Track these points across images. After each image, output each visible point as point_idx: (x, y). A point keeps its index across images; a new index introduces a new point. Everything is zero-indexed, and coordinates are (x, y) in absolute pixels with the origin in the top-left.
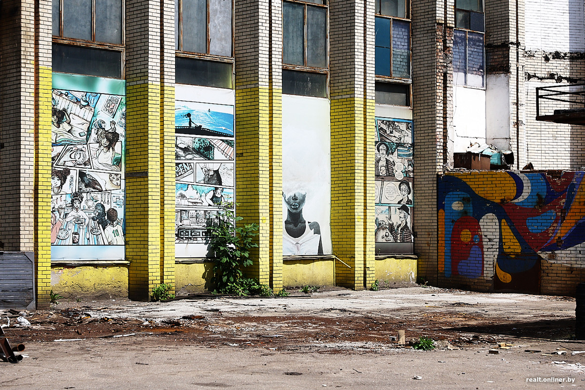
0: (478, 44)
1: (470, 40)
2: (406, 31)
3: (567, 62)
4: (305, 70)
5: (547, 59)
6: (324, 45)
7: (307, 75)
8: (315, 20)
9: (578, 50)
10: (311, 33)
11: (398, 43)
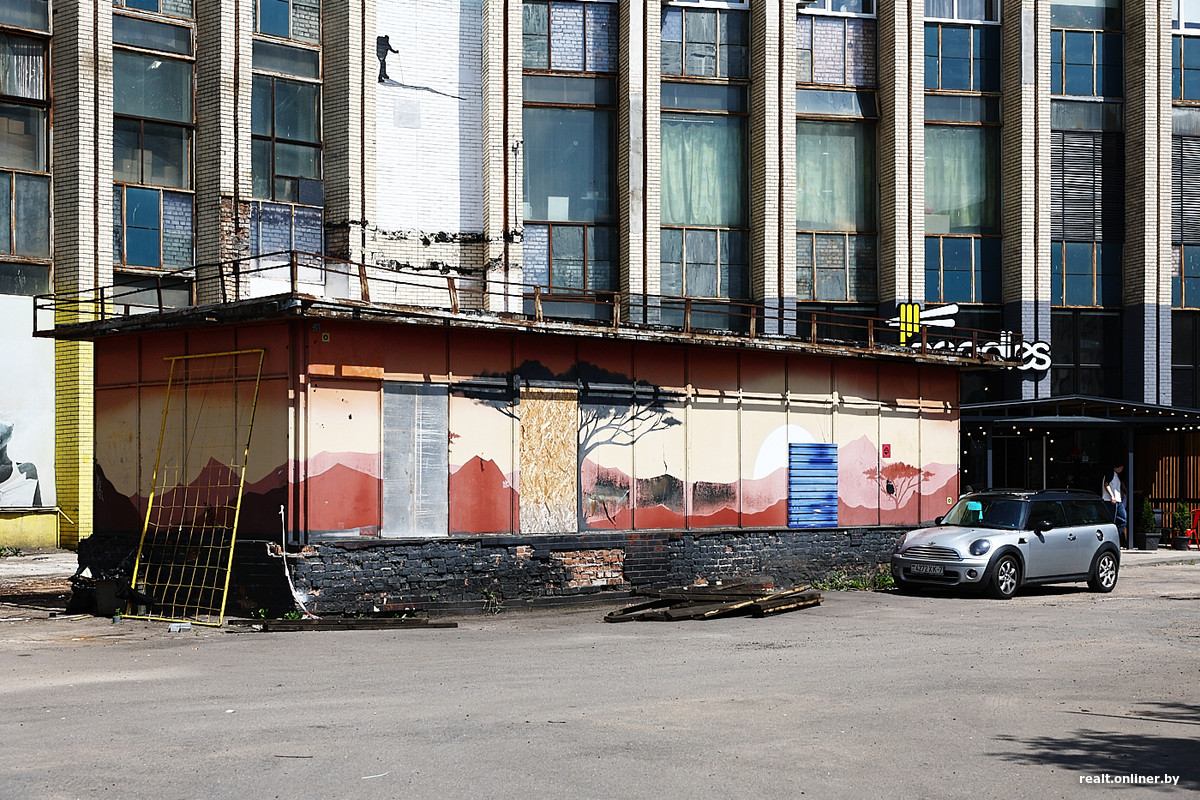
0: (313, 222)
1: (298, 217)
2: (189, 205)
3: (457, 246)
4: (12, 260)
5: (426, 242)
6: (46, 226)
7: (15, 266)
8: (31, 193)
9: (473, 230)
10: (25, 211)
11: (174, 222)
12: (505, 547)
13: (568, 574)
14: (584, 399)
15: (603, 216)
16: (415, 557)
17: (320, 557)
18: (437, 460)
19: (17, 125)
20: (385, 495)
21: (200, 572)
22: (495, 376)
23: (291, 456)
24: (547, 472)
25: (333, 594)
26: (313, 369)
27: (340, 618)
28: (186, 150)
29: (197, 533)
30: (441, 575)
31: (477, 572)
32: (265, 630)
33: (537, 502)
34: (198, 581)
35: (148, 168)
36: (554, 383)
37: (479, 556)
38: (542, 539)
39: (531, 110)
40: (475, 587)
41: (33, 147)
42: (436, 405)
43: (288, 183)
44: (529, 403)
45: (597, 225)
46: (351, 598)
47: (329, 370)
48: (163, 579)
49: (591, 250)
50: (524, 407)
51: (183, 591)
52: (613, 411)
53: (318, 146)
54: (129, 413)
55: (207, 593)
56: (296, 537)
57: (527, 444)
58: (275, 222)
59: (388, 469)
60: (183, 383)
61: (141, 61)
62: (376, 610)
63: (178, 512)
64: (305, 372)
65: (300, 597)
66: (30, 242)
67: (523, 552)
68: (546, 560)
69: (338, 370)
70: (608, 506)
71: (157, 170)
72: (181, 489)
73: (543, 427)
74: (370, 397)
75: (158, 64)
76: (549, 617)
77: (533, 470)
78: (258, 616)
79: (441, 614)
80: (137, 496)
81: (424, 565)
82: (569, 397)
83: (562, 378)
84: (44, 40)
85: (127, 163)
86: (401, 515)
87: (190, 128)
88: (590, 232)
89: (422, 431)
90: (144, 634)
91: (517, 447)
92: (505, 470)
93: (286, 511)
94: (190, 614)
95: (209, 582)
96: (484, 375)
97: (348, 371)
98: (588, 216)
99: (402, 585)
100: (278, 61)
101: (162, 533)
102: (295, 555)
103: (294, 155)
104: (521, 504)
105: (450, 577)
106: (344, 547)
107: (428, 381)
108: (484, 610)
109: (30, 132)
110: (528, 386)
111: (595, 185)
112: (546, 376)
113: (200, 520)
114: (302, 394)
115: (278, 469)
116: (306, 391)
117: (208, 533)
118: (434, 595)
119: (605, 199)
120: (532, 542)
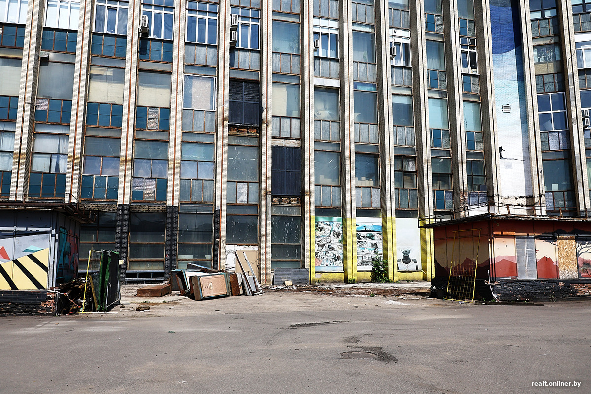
0: (484, 196)
1: (480, 194)
2: (452, 194)
3: (525, 199)
4: (409, 210)
5: (516, 199)
6: (417, 201)
8: (413, 194)
9: (530, 195)
10: (412, 198)
11: (448, 198)
12: (556, 282)
13: (576, 291)
14: (577, 239)
15: (569, 188)
16: (528, 285)
17: (500, 285)
18: (533, 257)
19: (409, 178)
20: (518, 267)
21: (466, 288)
22: (548, 233)
23: (490, 257)
24: (567, 261)
25: (504, 295)
26: (495, 233)
27: (507, 302)
28: (450, 180)
29: (464, 278)
30: (536, 290)
31: (547, 290)
32: (486, 304)
33: (564, 269)
34: (465, 290)
35: (441, 186)
36: (567, 235)
37: (548, 285)
38: (567, 280)
39: (545, 161)
40: (547, 294)
41: (413, 182)
42: (531, 242)
43: (477, 186)
44: (560, 241)
45: (567, 191)
46: (510, 296)
47: (500, 233)
48: (456, 290)
49: (566, 197)
50: (558, 242)
51: (461, 293)
52: (587, 243)
53: (485, 176)
54: (444, 246)
55: (468, 294)
56: (493, 279)
57: (560, 253)
58: (474, 196)
59: (518, 260)
60: (458, 238)
61: (438, 159)
62: (517, 300)
63: (458, 272)
64: (493, 234)
65: (495, 296)
66: (413, 205)
67: (561, 284)
68: (569, 286)
69: (502, 233)
70: (588, 271)
71: (443, 186)
72: (459, 266)
73: (565, 248)
74: (512, 240)
75: (442, 160)
76: (571, 303)
77: (562, 260)
78: (483, 300)
79: (537, 302)
80: (447, 267)
81: (531, 287)
82: (573, 239)
83: (569, 234)
84: (415, 157)
85: (435, 185)
86: (523, 273)
87: (451, 175)
88: (566, 193)
89: (527, 250)
90: (452, 304)
91: (557, 254)
92: (554, 260)
93: (489, 272)
94: (464, 299)
95: (469, 291)
96: (545, 233)
97: (505, 233)
98: (564, 189)
99: (525, 293)
100: (473, 156)
101: (454, 277)
102: (493, 284)
103: (478, 179)
104: (560, 270)
105: (539, 291)
106: (507, 281)
107: (528, 235)
108: (550, 301)
109: (412, 179)
110: (559, 236)
111: (566, 180)
112: (565, 233)
113: (465, 274)
114: (492, 240)
115: (486, 260)
116: (493, 239)
117: (467, 277)
118: (535, 296)
119: (569, 183)
120: (564, 281)
